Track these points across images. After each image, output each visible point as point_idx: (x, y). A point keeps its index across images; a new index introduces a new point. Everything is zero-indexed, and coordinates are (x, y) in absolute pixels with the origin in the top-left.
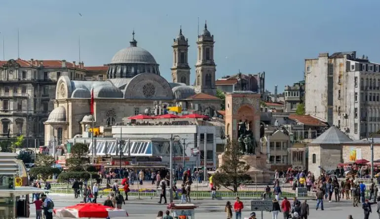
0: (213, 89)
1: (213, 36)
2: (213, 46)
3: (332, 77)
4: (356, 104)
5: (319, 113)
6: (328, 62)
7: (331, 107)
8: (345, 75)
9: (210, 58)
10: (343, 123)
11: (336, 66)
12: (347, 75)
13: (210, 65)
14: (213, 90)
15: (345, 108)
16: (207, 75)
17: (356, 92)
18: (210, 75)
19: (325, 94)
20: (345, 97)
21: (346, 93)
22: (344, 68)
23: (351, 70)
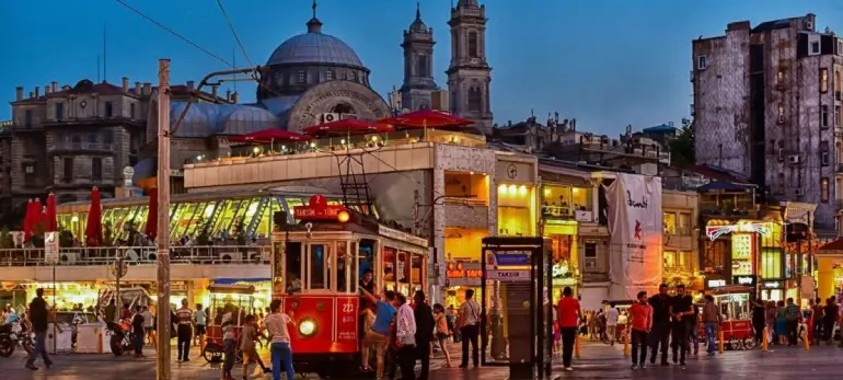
0: (486, 118)
1: (483, 6)
2: (484, 29)
3: (762, 75)
4: (823, 132)
5: (729, 158)
6: (751, 39)
7: (761, 143)
8: (794, 67)
9: (478, 54)
10: (791, 179)
11: (770, 49)
12: (801, 67)
13: (480, 68)
14: (486, 122)
15: (795, 143)
16: (472, 89)
17: (823, 103)
18: (478, 89)
19: (743, 116)
20: (795, 119)
21: (798, 107)
22: (791, 53)
23: (810, 54)
